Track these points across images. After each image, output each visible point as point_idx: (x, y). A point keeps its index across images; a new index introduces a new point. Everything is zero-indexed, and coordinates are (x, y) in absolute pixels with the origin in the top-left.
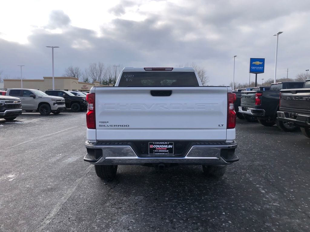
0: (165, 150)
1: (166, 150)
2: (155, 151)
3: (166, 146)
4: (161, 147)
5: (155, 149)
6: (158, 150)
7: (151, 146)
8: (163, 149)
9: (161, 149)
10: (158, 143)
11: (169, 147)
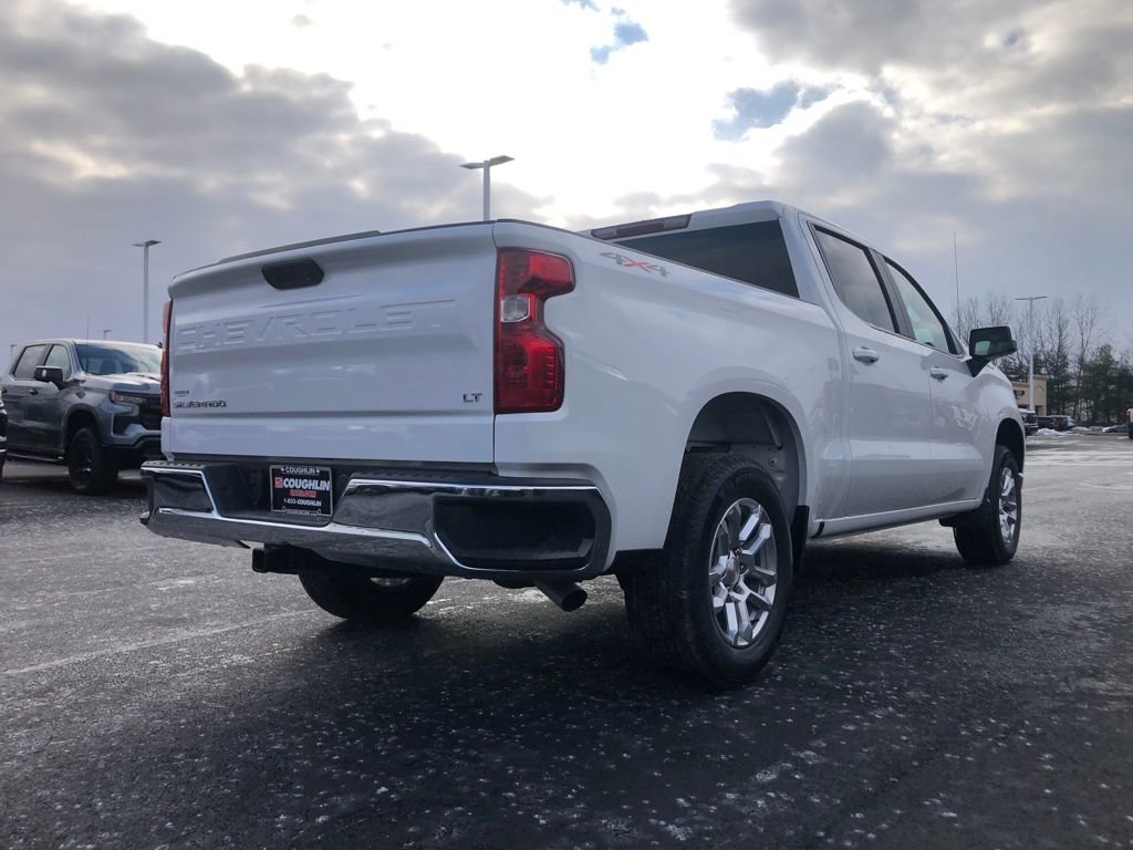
0: (311, 499)
1: (315, 499)
2: (289, 501)
3: (313, 484)
4: (301, 488)
5: (286, 492)
6: (297, 498)
7: (281, 483)
8: (307, 494)
9: (301, 494)
10: (292, 470)
11: (322, 488)
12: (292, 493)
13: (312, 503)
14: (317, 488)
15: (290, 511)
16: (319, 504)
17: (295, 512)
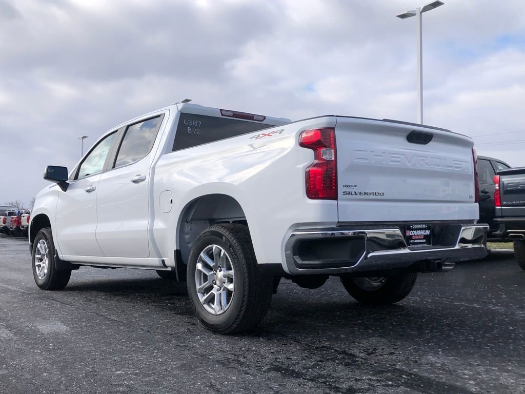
0: (421, 239)
1: (423, 239)
2: (412, 241)
3: (423, 232)
4: (417, 235)
5: (411, 237)
6: (416, 239)
7: (408, 233)
8: (420, 237)
9: (417, 237)
10: (416, 227)
11: (426, 234)
12: (413, 237)
13: (422, 241)
14: (424, 234)
15: (414, 246)
16: (424, 241)
17: (416, 246)
